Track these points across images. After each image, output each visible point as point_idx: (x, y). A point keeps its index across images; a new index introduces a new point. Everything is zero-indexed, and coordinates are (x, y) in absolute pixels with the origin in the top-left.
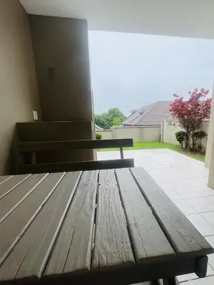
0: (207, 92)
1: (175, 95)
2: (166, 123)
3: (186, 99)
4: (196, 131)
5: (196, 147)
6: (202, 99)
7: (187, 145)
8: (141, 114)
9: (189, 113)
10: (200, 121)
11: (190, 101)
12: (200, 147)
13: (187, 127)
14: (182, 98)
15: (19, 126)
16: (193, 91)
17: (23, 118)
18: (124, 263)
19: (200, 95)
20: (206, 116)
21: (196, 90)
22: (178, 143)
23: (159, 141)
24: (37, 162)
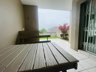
0: (68, 24)
1: (60, 25)
2: (57, 32)
3: (63, 26)
4: (65, 34)
5: (66, 38)
6: (66, 26)
7: (63, 38)
8: (51, 29)
9: (63, 29)
10: (66, 31)
11: (64, 26)
12: (67, 38)
13: (63, 33)
14: (61, 25)
15: (19, 32)
16: (64, 24)
17: (20, 30)
18: (55, 65)
19: (66, 25)
20: (68, 30)
21: (65, 23)
22: (61, 37)
23: (56, 37)
24: (24, 42)
